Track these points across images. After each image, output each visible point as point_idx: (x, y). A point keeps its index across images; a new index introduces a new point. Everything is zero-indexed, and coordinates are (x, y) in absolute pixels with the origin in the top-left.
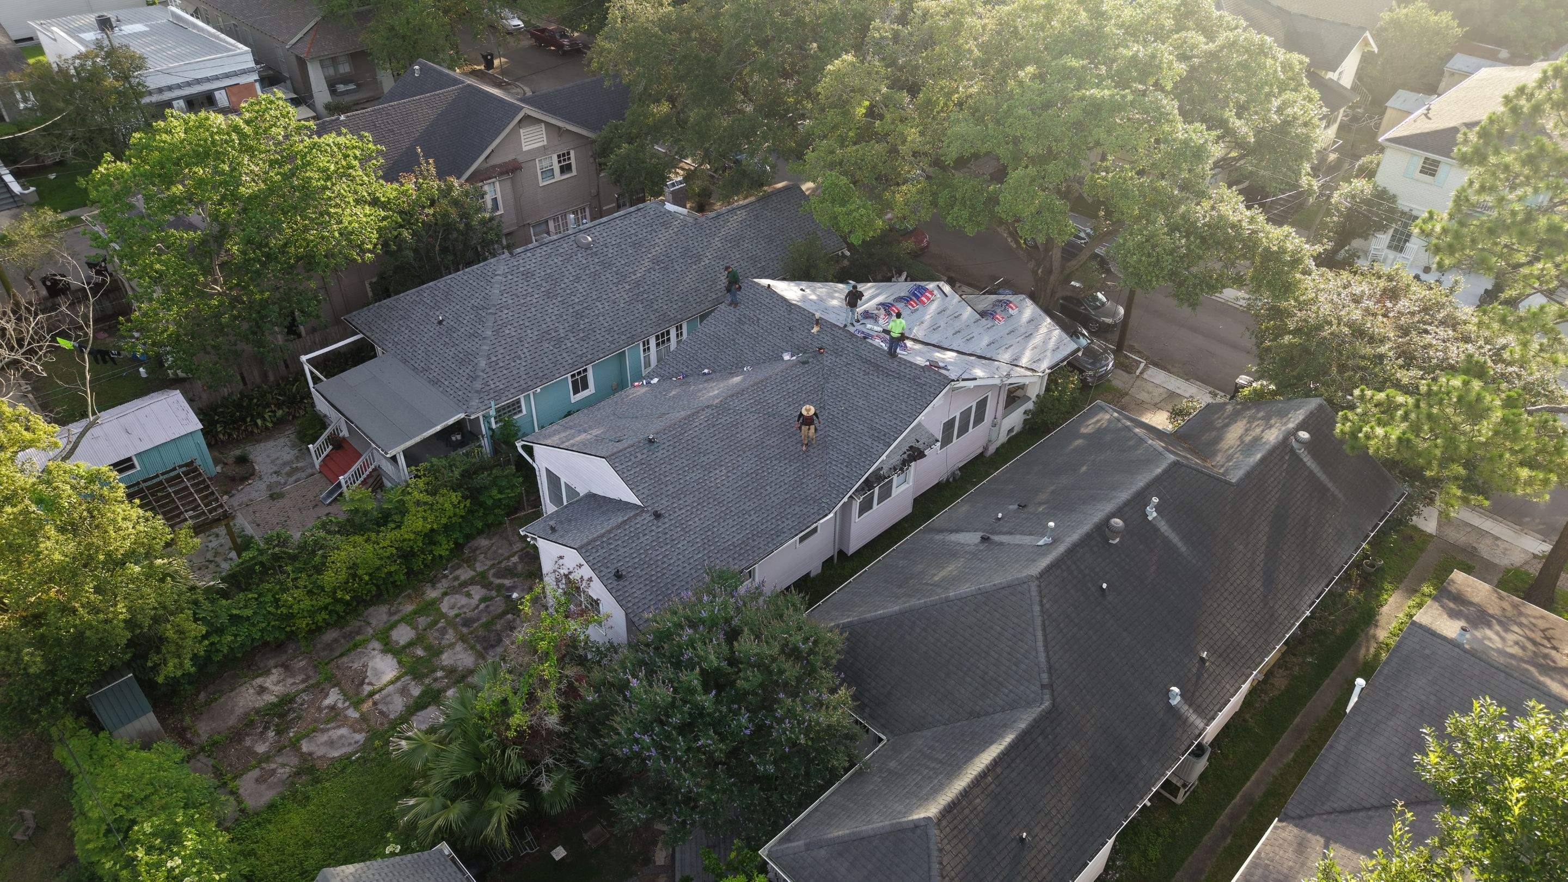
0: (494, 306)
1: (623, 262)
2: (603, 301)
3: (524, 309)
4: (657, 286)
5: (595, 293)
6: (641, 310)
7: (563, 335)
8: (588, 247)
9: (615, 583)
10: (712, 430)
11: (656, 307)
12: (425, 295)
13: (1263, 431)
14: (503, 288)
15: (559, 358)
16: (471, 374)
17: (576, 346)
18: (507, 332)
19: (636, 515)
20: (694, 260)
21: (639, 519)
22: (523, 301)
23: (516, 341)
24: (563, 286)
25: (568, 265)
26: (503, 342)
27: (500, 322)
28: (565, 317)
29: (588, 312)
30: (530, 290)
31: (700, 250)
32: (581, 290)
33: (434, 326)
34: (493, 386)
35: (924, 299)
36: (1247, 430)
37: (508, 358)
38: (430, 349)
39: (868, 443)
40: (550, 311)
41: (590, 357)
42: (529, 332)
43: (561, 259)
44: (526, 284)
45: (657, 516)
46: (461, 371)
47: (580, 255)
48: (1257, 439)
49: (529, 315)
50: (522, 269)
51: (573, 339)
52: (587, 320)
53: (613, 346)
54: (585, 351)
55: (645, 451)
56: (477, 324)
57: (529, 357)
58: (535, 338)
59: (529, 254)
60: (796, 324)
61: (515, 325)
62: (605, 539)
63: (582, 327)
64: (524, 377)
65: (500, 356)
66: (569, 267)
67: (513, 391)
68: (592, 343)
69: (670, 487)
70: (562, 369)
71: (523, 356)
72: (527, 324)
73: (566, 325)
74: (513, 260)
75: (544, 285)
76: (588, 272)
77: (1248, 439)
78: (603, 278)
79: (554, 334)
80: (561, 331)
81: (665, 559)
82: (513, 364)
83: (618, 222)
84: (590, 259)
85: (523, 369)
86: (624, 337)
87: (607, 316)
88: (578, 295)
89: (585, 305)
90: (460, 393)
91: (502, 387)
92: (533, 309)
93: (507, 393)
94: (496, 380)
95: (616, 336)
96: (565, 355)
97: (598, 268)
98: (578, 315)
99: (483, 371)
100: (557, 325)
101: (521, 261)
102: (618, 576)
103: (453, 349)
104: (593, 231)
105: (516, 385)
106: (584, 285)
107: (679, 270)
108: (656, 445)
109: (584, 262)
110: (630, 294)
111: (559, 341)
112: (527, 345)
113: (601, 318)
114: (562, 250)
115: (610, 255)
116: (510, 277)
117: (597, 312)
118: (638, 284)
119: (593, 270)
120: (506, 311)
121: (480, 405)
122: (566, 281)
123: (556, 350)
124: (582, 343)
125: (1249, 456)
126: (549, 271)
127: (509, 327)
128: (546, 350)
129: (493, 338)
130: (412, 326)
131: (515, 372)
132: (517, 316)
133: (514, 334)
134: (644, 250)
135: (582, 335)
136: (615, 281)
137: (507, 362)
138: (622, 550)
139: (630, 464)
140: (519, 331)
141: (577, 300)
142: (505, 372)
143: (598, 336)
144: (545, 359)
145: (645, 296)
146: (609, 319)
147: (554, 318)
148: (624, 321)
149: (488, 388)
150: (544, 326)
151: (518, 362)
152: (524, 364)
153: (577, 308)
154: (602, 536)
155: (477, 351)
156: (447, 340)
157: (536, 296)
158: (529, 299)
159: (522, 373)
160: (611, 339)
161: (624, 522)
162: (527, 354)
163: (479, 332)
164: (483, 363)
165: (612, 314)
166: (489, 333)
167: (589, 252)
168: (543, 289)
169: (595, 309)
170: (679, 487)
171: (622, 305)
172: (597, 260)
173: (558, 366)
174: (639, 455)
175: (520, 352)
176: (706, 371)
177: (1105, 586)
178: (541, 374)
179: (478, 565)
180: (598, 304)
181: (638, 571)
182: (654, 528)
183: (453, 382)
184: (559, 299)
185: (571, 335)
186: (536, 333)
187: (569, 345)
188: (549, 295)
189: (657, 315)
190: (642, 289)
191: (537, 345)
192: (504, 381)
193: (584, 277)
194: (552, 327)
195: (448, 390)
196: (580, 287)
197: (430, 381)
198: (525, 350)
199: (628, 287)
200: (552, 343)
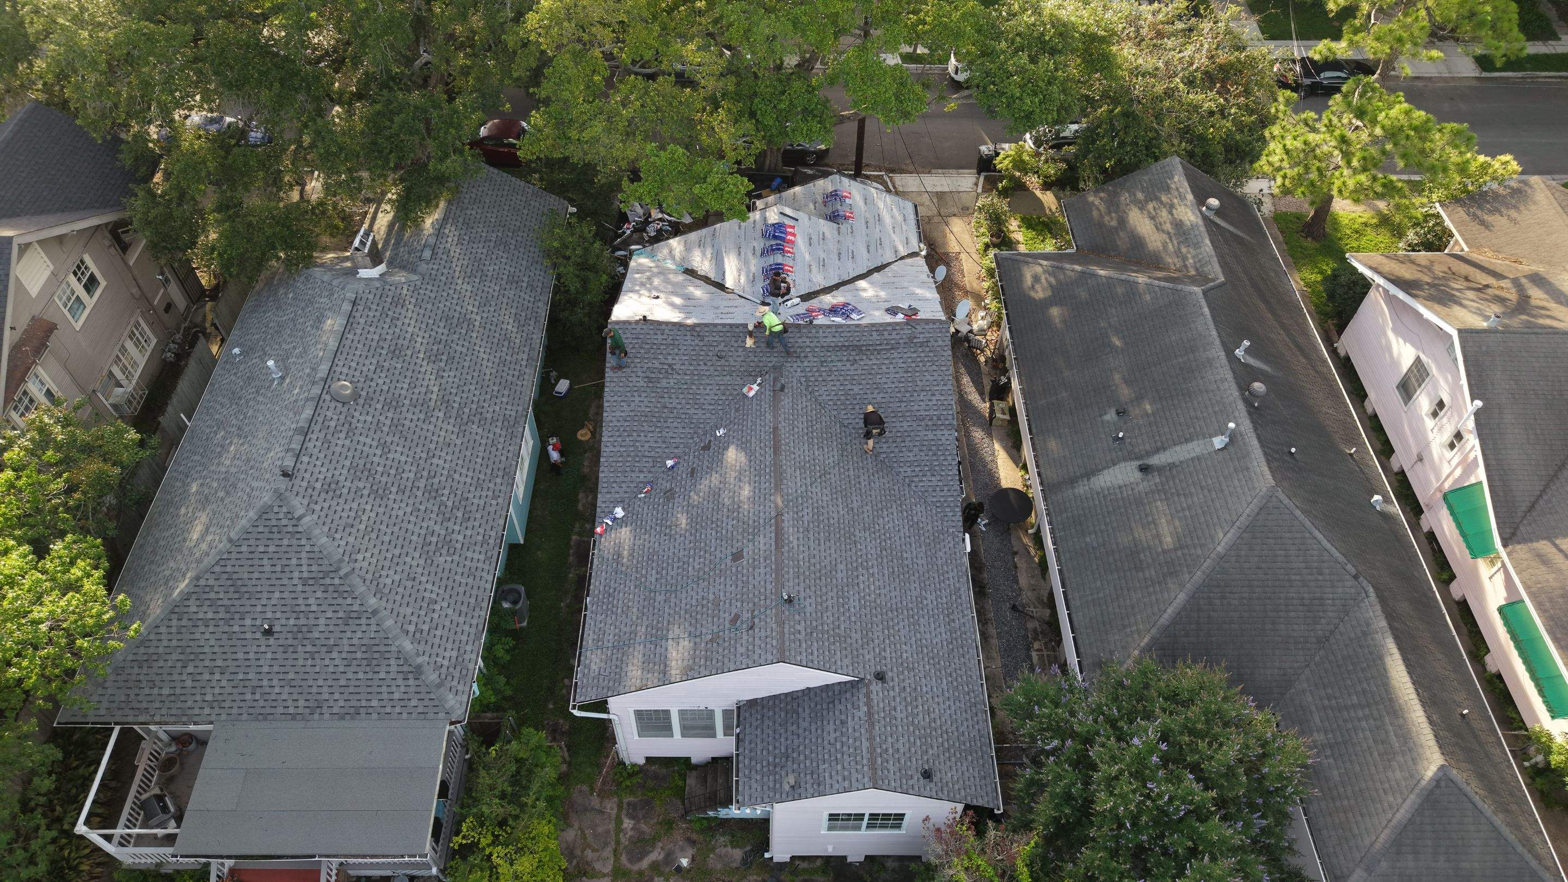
0: (341, 561)
1: (406, 386)
2: (438, 453)
3: (374, 536)
4: (466, 389)
5: (419, 450)
6: (480, 431)
7: (443, 532)
8: (356, 396)
9: (932, 785)
10: (811, 536)
11: (489, 416)
12: (193, 609)
13: (1171, 213)
14: (326, 529)
15: (468, 563)
16: (406, 668)
17: (469, 533)
18: (389, 581)
19: (868, 696)
20: (465, 326)
21: (874, 696)
22: (362, 527)
23: (409, 584)
24: (380, 469)
25: (356, 438)
26: (398, 598)
27: (369, 576)
28: (422, 508)
29: (436, 481)
30: (355, 506)
31: (458, 308)
32: (403, 459)
33: (263, 641)
34: (446, 663)
35: (789, 237)
36: (1152, 218)
37: (423, 613)
38: (291, 676)
39: (931, 436)
40: (401, 513)
41: (493, 533)
42: (408, 559)
43: (342, 435)
44: (342, 501)
45: (880, 677)
46: (382, 675)
47: (357, 414)
48: (1178, 225)
49: (387, 539)
50: (318, 485)
51: (457, 528)
52: (446, 492)
53: (500, 500)
54: (482, 531)
55: (797, 617)
56: (340, 601)
57: (441, 591)
58: (422, 562)
59: (305, 459)
60: (721, 347)
61: (387, 564)
62: (879, 750)
63: (450, 504)
64: (461, 620)
65: (414, 619)
66: (362, 439)
67: (469, 648)
68: (478, 516)
69: (853, 635)
70: (484, 574)
71: (434, 596)
72: (397, 552)
73: (433, 516)
74: (297, 482)
75: (361, 485)
76: (386, 429)
77: (1168, 227)
78: (407, 423)
79: (434, 539)
80: (437, 528)
81: (932, 716)
82: (436, 616)
83: (350, 336)
84: (372, 410)
85: (450, 611)
86: (499, 480)
87: (458, 468)
88: (407, 468)
89: (425, 474)
90: (413, 703)
91: (454, 654)
92: (383, 527)
93: (467, 657)
94: (441, 651)
95: (491, 485)
96: (469, 554)
97: (390, 415)
98: (433, 493)
99: (418, 655)
100: (425, 525)
101: (307, 476)
102: (927, 775)
103: (334, 655)
104: (338, 369)
105: (464, 638)
106: (399, 449)
107: (464, 350)
108: (796, 601)
109: (369, 419)
110: (452, 421)
111: (447, 542)
112: (424, 579)
113: (456, 476)
114: (333, 424)
115: (385, 388)
116: (317, 508)
117: (445, 472)
118: (445, 401)
119: (388, 422)
120: (360, 557)
121: (458, 698)
122: (376, 459)
123: (456, 557)
124: (470, 524)
125: (1197, 246)
126: (347, 463)
127: (384, 573)
128: (448, 566)
129: (383, 603)
130: (219, 663)
131: (447, 623)
132: (376, 551)
133: (397, 578)
134: (409, 352)
135: (460, 514)
136: (422, 416)
137: (428, 619)
138: (900, 745)
139: (804, 645)
140: (399, 569)
141: (412, 475)
142: (438, 633)
143: (476, 501)
144: (458, 578)
145: (466, 410)
146: (464, 471)
147: (413, 519)
148: (479, 460)
149: (444, 670)
150: (414, 538)
151: (437, 607)
152: (445, 604)
153: (422, 485)
154: (872, 750)
155: (382, 635)
156: (309, 648)
157: (368, 507)
158: (365, 518)
159: (455, 618)
160: (490, 493)
161: (870, 714)
162: (436, 589)
163: (356, 608)
164: (408, 646)
165: (460, 462)
166: (373, 601)
167: (361, 401)
168: (366, 492)
169: (439, 470)
170: (858, 628)
171: (459, 442)
172: (379, 406)
173: (478, 574)
174: (798, 627)
175: (427, 595)
176: (670, 463)
177: (1293, 450)
178: (473, 601)
179: (598, 866)
180: (435, 461)
181: (931, 752)
182: (892, 693)
183: (385, 696)
184: (394, 490)
185: (450, 524)
186: (417, 555)
187: (460, 538)
188: (379, 493)
189: (499, 424)
190: (456, 405)
191: (433, 569)
192: (449, 646)
193: (389, 439)
194: (423, 532)
195: (388, 710)
196: (397, 456)
197: (342, 717)
198: (429, 586)
199: (441, 415)
200: (444, 552)
